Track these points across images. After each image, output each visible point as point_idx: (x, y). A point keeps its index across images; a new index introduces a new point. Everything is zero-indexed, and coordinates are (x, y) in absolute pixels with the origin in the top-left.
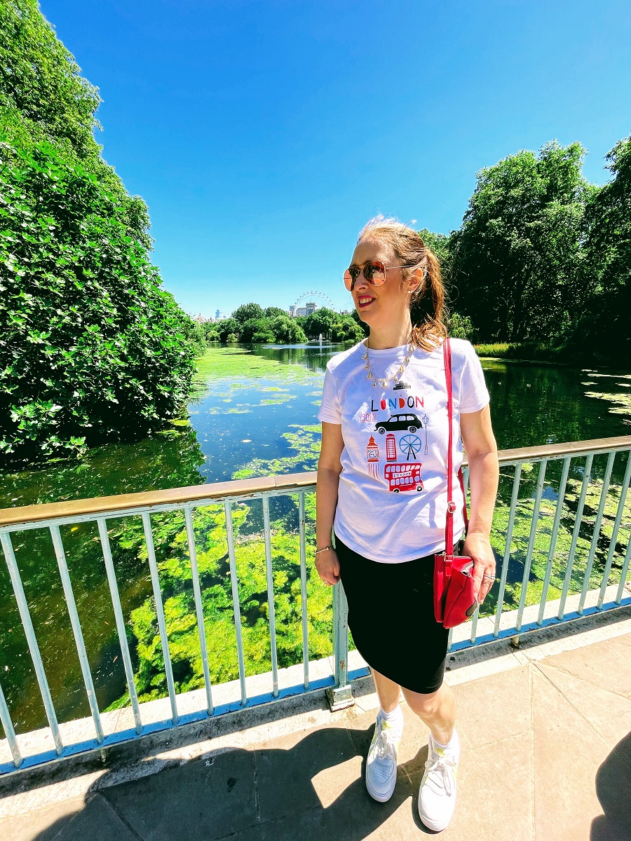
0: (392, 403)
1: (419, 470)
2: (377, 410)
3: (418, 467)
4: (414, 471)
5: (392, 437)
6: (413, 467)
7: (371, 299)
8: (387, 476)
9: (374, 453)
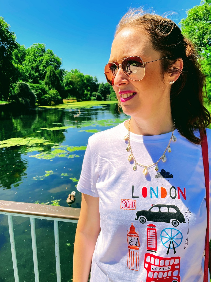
0: (154, 192)
1: (179, 264)
2: (138, 197)
3: (177, 261)
4: (173, 266)
5: (153, 228)
6: (172, 261)
7: (132, 94)
8: (147, 266)
9: (134, 240)
